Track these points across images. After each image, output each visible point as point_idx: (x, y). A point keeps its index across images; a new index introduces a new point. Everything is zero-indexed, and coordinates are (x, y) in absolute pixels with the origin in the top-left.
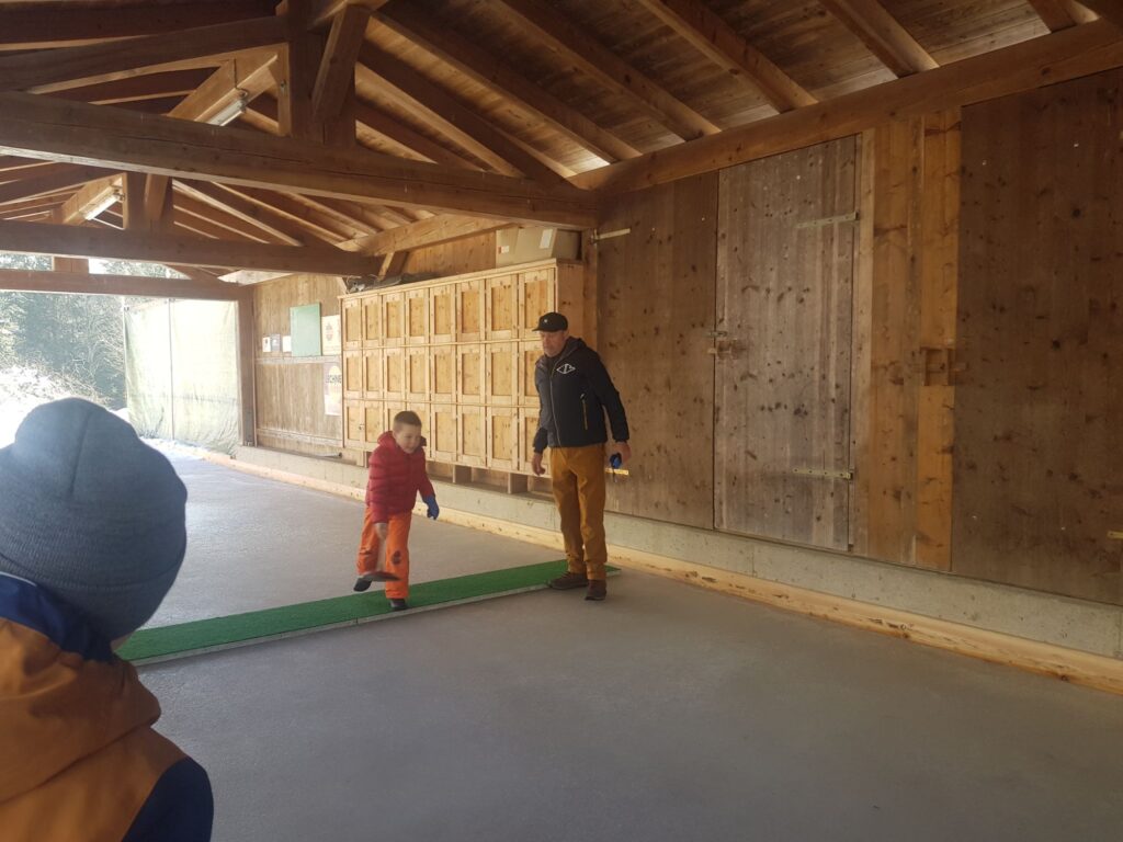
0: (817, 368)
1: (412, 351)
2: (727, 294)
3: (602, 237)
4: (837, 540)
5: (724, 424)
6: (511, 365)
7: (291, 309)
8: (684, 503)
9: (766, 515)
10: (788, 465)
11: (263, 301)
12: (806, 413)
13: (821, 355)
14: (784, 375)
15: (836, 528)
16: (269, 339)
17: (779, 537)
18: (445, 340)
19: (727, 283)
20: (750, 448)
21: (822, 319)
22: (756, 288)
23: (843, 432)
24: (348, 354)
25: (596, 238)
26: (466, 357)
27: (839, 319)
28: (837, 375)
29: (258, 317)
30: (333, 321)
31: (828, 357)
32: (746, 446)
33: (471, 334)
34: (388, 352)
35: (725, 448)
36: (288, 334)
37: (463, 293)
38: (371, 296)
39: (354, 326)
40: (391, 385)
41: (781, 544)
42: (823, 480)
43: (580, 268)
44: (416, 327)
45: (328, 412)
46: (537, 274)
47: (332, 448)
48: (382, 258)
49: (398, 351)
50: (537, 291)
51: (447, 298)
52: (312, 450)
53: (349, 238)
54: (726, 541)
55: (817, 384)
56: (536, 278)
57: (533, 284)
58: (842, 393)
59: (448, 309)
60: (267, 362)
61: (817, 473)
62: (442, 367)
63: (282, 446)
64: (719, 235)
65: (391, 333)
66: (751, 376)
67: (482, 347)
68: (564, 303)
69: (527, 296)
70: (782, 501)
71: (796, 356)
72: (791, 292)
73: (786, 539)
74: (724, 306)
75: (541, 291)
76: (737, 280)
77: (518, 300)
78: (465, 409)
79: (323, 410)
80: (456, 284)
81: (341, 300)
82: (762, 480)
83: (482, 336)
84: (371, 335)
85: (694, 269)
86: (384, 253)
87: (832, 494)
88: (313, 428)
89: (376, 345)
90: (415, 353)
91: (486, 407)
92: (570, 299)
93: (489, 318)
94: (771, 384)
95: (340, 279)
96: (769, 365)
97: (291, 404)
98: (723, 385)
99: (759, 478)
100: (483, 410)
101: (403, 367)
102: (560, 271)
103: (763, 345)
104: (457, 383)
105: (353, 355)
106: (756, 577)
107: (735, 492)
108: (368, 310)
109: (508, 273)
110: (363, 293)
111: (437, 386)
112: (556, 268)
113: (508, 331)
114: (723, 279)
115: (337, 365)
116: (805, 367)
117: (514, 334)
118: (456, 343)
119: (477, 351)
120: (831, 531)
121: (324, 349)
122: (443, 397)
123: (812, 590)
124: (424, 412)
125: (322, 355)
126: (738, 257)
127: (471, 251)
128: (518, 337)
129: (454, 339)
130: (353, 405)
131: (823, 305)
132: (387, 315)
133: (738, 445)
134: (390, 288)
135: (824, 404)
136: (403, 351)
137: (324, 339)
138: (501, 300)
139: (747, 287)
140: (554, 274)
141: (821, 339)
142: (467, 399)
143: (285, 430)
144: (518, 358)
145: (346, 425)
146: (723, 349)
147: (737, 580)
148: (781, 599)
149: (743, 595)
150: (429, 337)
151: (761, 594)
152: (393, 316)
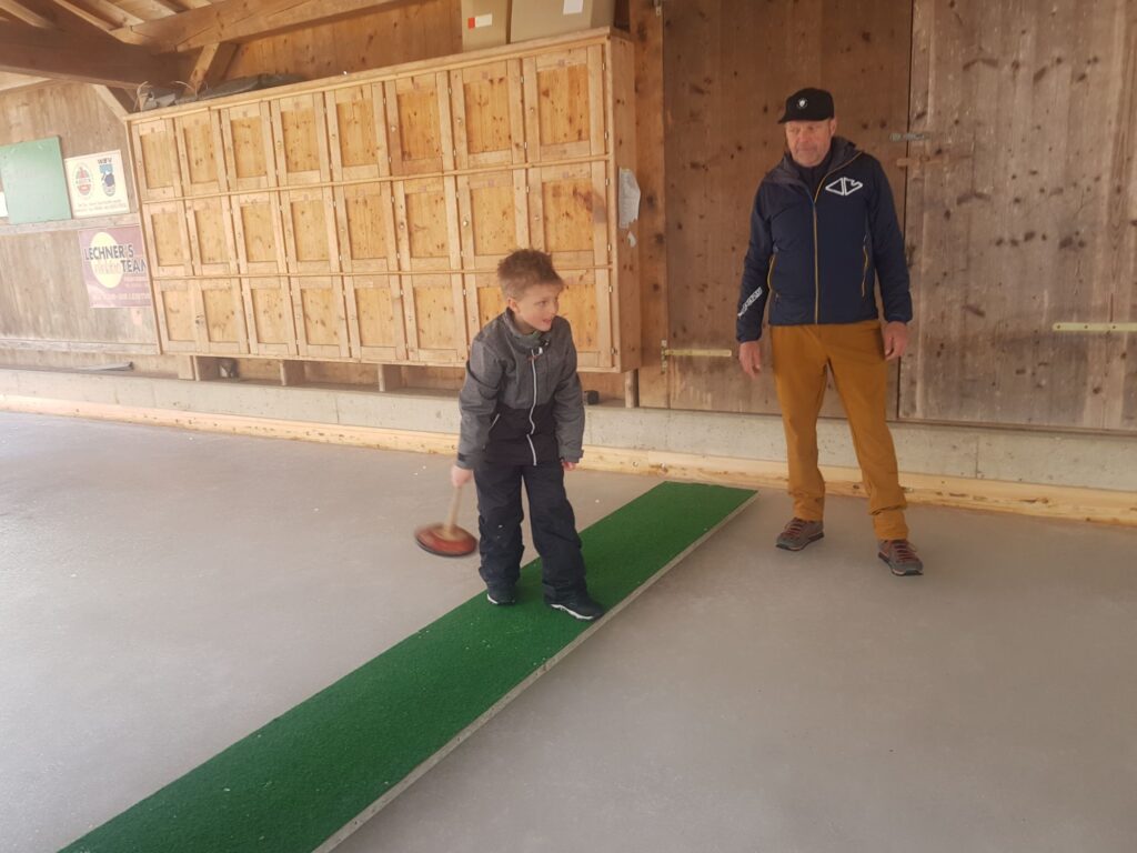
0: (1106, 177)
1: (297, 197)
2: (932, 73)
4: (1128, 417)
5: (923, 270)
6: (512, 205)
9: (998, 394)
10: (1044, 321)
12: (1082, 244)
13: (1115, 156)
14: (1042, 191)
15: (1128, 401)
17: (1022, 421)
18: (367, 175)
19: (932, 57)
20: (972, 302)
21: (1121, 103)
22: (993, 63)
24: (153, 210)
26: (414, 198)
30: (84, 164)
31: (1129, 159)
33: (423, 162)
34: (240, 200)
37: (398, 97)
38: (193, 113)
39: (162, 164)
40: (253, 251)
41: (1023, 430)
42: (1108, 336)
43: (630, 45)
44: (299, 156)
45: (99, 301)
46: (564, 56)
47: (112, 357)
48: (194, 54)
49: (261, 198)
50: (565, 81)
51: (364, 107)
52: (71, 362)
53: (117, 24)
55: (1105, 201)
56: (561, 64)
57: (554, 76)
61: (1097, 327)
62: (359, 216)
63: (9, 360)
65: (243, 171)
66: (980, 196)
67: (449, 183)
68: (618, 101)
69: (543, 93)
70: (1029, 371)
71: (1068, 161)
72: (1061, 66)
73: (1034, 423)
74: (927, 93)
75: (571, 83)
76: (952, 52)
77: (523, 101)
78: (418, 281)
79: (86, 300)
80: (383, 83)
81: (129, 123)
82: (993, 344)
83: (448, 163)
84: (202, 174)
85: (866, 37)
86: (199, 44)
87: (1124, 356)
88: (69, 329)
89: (214, 190)
90: (302, 199)
91: (463, 275)
92: (623, 97)
93: (461, 134)
94: (1017, 205)
95: (101, 91)
96: (1014, 177)
97: (18, 297)
98: (922, 213)
99: (989, 343)
100: (457, 279)
101: (276, 222)
102: (613, 46)
103: (1004, 149)
104: (397, 240)
105: (163, 210)
106: (982, 478)
107: (940, 365)
108: (191, 136)
109: (500, 58)
110: (177, 108)
111: (354, 246)
112: (608, 44)
113: (504, 153)
114: (924, 50)
115: (110, 231)
116: (1084, 176)
117: (518, 156)
118: (389, 178)
119: (439, 188)
120: (1118, 405)
121: (75, 207)
122: (369, 265)
123: (1086, 488)
124: (330, 290)
125: (73, 217)
126: (957, 16)
127: (371, 38)
128: (526, 162)
129: (385, 171)
130: (174, 289)
131: (1124, 82)
132: (234, 141)
133: (949, 299)
134: (236, 97)
135: (1117, 228)
136: (274, 197)
137: (75, 193)
138: (486, 103)
139: (973, 63)
140: (603, 54)
141: (1117, 135)
142: (421, 264)
143: (12, 337)
144: (528, 194)
145: (162, 320)
146: (927, 158)
147: (951, 486)
148: (1035, 505)
149: (962, 505)
150: (331, 171)
151: (997, 502)
152: (246, 142)
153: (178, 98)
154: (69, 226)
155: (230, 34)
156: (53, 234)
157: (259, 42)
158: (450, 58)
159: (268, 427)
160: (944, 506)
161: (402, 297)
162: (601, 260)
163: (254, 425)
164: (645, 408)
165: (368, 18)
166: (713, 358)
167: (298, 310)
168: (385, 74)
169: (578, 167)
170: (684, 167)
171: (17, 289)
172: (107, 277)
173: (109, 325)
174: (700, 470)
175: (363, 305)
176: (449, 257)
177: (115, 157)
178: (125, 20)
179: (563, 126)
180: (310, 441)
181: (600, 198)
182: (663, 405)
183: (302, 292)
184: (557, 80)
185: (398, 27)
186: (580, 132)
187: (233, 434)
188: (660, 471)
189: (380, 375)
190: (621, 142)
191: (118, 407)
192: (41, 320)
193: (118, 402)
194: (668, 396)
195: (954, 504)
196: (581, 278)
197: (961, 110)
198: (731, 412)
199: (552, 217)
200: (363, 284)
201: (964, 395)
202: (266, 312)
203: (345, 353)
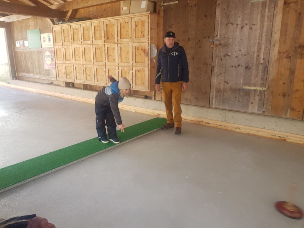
0: (256, 52)
2: (219, 26)
3: (166, 4)
4: (259, 110)
5: (216, 72)
6: (129, 51)
7: (27, 31)
8: (198, 99)
9: (231, 102)
10: (241, 86)
11: (15, 28)
12: (250, 68)
13: (258, 48)
14: (242, 55)
15: (258, 106)
16: (18, 42)
17: (235, 109)
18: (100, 42)
19: (220, 22)
20: (226, 80)
21: (259, 35)
22: (232, 24)
23: (264, 75)
25: (163, 5)
26: (109, 48)
27: (266, 35)
28: (264, 55)
29: (13, 34)
30: (45, 35)
31: (261, 49)
32: (225, 79)
33: (111, 40)
34: (74, 46)
35: (215, 80)
36: (27, 40)
37: (107, 25)
38: (65, 26)
39: (59, 37)
40: (76, 58)
41: (236, 111)
42: (255, 90)
43: (156, 16)
44: (86, 37)
45: (46, 67)
46: (140, 18)
47: (48, 80)
48: (67, 12)
49: (78, 46)
50: (141, 23)
51: (99, 26)
52: (40, 81)
53: (52, 4)
54: (214, 111)
55: (255, 58)
56: (140, 19)
57: (138, 22)
58: (265, 61)
59: (100, 31)
60: (17, 50)
61: (253, 88)
62: (98, 52)
63: (27, 79)
64: (217, 4)
65: (75, 40)
66: (228, 55)
67: (116, 45)
68: (152, 29)
69: (136, 26)
70: (238, 98)
71: (247, 48)
72: (247, 25)
73: (238, 110)
74: (218, 30)
76: (224, 21)
77: (132, 28)
78: (109, 67)
79: (44, 67)
80: (104, 21)
81: (52, 27)
82: (230, 91)
83: (116, 41)
84: (66, 40)
85: (206, 16)
86: (68, 10)
87: (258, 95)
88: (40, 73)
89: (69, 44)
90: (86, 47)
91: (118, 67)
92: (153, 27)
93: (119, 34)
94: (236, 58)
95: (48, 20)
96: (236, 51)
97: (30, 65)
98: (216, 59)
99: (229, 90)
100: (117, 67)
101: (81, 52)
102: (151, 16)
103: (234, 44)
104: (105, 58)
105: (58, 47)
106: (226, 122)
107: (218, 95)
108: (65, 31)
109: (128, 17)
110: (62, 25)
111: (97, 59)
112: (149, 15)
113: (128, 39)
114: (218, 20)
115: (48, 51)
116: (251, 52)
117: (130, 40)
119: (114, 46)
120: (256, 107)
121: (42, 45)
122: (99, 63)
123: (248, 126)
124: (91, 68)
125: (42, 48)
126: (225, 12)
127: (104, 10)
128: (132, 41)
129: (103, 42)
130: (60, 66)
131: (260, 30)
132: (73, 33)
133: (221, 79)
134: (74, 23)
135: (257, 65)
136: (81, 46)
137: (42, 42)
138: (124, 28)
139: (228, 23)
140: (149, 18)
141: (258, 42)
142: (110, 64)
143: (28, 74)
144: (132, 49)
145: (57, 73)
146: (217, 46)
147: (219, 123)
148: (237, 129)
149: (221, 128)
150: (92, 41)
151: (228, 128)
152: (76, 33)
153: (63, 22)
154: (41, 49)
155: (74, 8)
156: (37, 51)
157: (81, 10)
158: (117, 17)
159: (78, 99)
160: (217, 128)
161: (106, 71)
162: (147, 65)
163: (75, 98)
164: (157, 100)
165: (104, 5)
167: (85, 72)
169: (142, 44)
171: (30, 63)
172: (48, 62)
173: (48, 73)
175: (98, 72)
176: (116, 62)
177: (51, 34)
178: (54, 3)
179: (140, 34)
180: (87, 103)
181: (147, 51)
182: (160, 100)
183: (86, 68)
184: (139, 23)
185: (110, 8)
186: (143, 35)
187: (71, 100)
188: (159, 115)
190: (152, 38)
191: (48, 92)
192: (34, 71)
193: (48, 91)
194: (162, 98)
195: (220, 128)
196: (142, 69)
197: (225, 35)
199: (137, 55)
200: (98, 67)
201: (223, 102)
202: (78, 72)
203: (94, 83)
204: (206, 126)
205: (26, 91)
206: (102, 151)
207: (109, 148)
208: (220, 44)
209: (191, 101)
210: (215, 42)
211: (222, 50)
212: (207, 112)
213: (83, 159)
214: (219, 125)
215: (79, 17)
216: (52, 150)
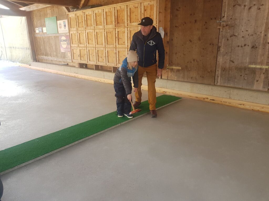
0: (263, 32)
1: (98, 31)
2: (227, 7)
4: (264, 87)
7: (45, 19)
8: (203, 77)
9: (236, 80)
10: (247, 65)
11: (35, 17)
12: (256, 47)
13: (265, 28)
14: (249, 35)
15: (264, 84)
16: (38, 29)
17: (241, 87)
18: (111, 27)
19: (227, 4)
20: (232, 59)
21: (268, 15)
22: (240, 5)
24: (71, 32)
26: (119, 32)
29: (33, 22)
30: (61, 22)
33: (121, 24)
34: (87, 31)
35: (221, 60)
36: (45, 26)
37: (117, 10)
38: (79, 13)
39: (74, 23)
40: (89, 42)
41: (241, 89)
42: (261, 69)
44: (98, 22)
45: (62, 51)
46: (149, 2)
47: (64, 62)
49: (91, 31)
50: (149, 8)
51: (111, 12)
52: (57, 63)
54: (219, 88)
55: (262, 38)
56: (149, 4)
57: (147, 6)
59: (111, 16)
60: (37, 36)
61: (258, 66)
62: (109, 35)
63: (46, 62)
65: (88, 25)
66: (235, 36)
67: (126, 29)
68: (160, 12)
69: (145, 10)
70: (243, 76)
71: (254, 29)
72: (255, 6)
73: (243, 87)
74: (225, 12)
75: (151, 8)
76: (231, 3)
77: (141, 12)
78: (119, 49)
79: (60, 50)
80: (115, 7)
81: (68, 14)
82: (236, 69)
83: (126, 25)
84: (80, 26)
87: (264, 73)
88: (57, 56)
89: (83, 29)
90: (99, 31)
91: (128, 48)
92: (161, 11)
93: (129, 19)
94: (243, 38)
95: (64, 8)
96: (243, 32)
97: (48, 49)
98: (222, 39)
99: (235, 69)
101: (94, 36)
102: (159, 1)
103: (241, 25)
104: (116, 41)
105: (73, 33)
106: (231, 99)
107: (224, 73)
108: (79, 17)
109: (137, 2)
110: (76, 12)
111: (108, 42)
114: (225, 2)
115: (64, 36)
116: (258, 32)
118: (115, 28)
119: (124, 30)
120: (262, 85)
121: (59, 31)
122: (110, 46)
123: (253, 102)
124: (103, 51)
125: (58, 33)
129: (114, 26)
130: (75, 49)
131: (268, 10)
132: (87, 19)
133: (227, 58)
134: (87, 10)
135: (264, 44)
136: (93, 31)
137: (59, 28)
138: (134, 12)
139: (236, 5)
140: (157, 2)
141: (266, 22)
142: (120, 46)
143: (46, 57)
145: (72, 55)
146: (224, 27)
147: (224, 100)
148: (241, 105)
149: (226, 104)
150: (104, 26)
151: (233, 104)
152: (89, 19)
153: (77, 9)
154: (58, 35)
156: (55, 36)
158: (127, 2)
159: (91, 78)
160: (222, 104)
161: (116, 53)
164: (163, 79)
166: (177, 69)
167: (97, 55)
168: (114, 5)
170: (174, 27)
171: (48, 47)
172: (64, 46)
173: (64, 55)
174: (173, 93)
175: (109, 54)
176: (125, 45)
177: (66, 21)
180: (99, 82)
182: (166, 78)
183: (98, 51)
187: (85, 79)
188: (165, 93)
189: (112, 69)
190: (160, 21)
191: (64, 72)
192: (52, 54)
193: (64, 71)
194: (168, 77)
195: (224, 104)
197: (232, 16)
198: (180, 81)
200: (109, 50)
201: (229, 80)
202: (91, 54)
203: (105, 64)
204: (211, 102)
205: (45, 71)
206: (117, 125)
207: (124, 123)
208: (227, 25)
209: (196, 79)
210: (222, 23)
211: (228, 31)
212: (212, 89)
213: (101, 132)
214: (224, 102)
215: (91, 5)
216: (73, 124)
